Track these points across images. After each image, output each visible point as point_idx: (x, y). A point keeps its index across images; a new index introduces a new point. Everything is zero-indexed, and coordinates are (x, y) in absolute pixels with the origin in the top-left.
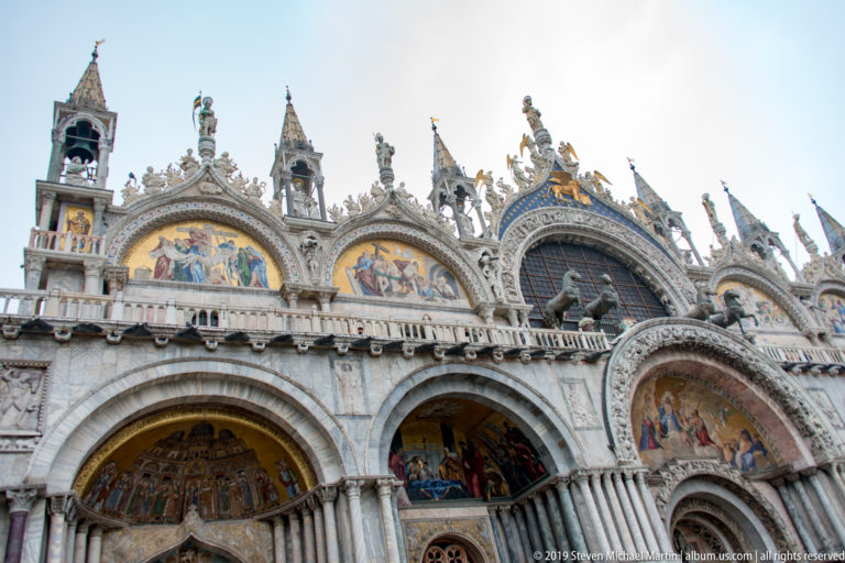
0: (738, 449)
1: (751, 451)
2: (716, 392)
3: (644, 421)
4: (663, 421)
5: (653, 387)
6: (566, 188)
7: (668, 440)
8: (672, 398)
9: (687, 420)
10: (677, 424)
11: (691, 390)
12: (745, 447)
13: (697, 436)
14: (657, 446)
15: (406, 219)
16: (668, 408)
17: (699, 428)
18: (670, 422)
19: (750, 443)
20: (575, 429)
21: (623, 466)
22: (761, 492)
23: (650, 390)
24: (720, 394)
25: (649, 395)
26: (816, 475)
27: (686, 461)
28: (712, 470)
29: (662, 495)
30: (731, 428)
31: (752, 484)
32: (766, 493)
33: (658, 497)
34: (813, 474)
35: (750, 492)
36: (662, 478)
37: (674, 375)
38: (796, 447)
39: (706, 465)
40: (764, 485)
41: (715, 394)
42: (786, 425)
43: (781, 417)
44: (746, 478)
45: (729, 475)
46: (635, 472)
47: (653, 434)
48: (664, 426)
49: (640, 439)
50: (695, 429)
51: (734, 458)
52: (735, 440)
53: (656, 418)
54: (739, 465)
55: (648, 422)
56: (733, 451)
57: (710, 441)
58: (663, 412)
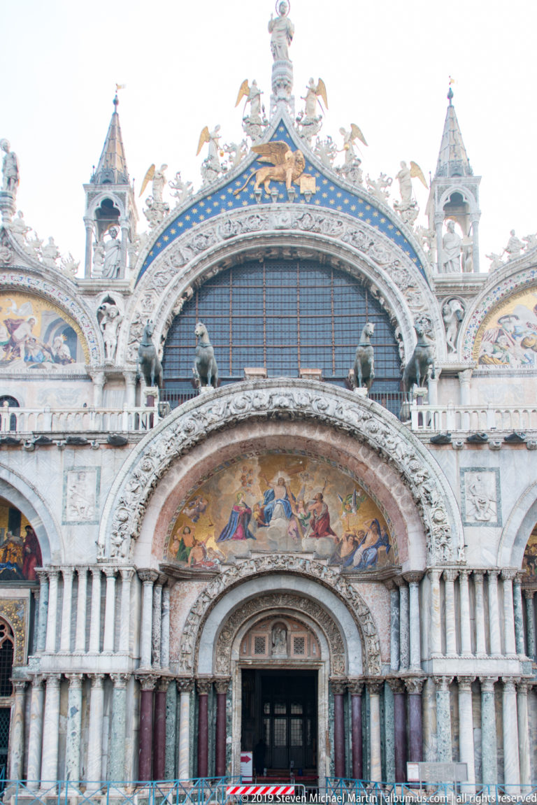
0: (364, 542)
1: (376, 546)
2: (343, 472)
3: (238, 508)
4: (269, 505)
5: (257, 468)
6: (277, 170)
7: (268, 529)
8: (287, 479)
9: (305, 506)
10: (288, 510)
11: (315, 469)
12: (372, 540)
13: (313, 525)
14: (247, 535)
16: (280, 492)
17: (319, 516)
18: (278, 508)
19: (378, 536)
20: (64, 523)
21: (102, 564)
22: (361, 594)
23: (250, 471)
24: (349, 474)
25: (250, 478)
26: (420, 582)
27: (263, 555)
28: (297, 567)
29: (209, 591)
30: (361, 517)
31: (352, 584)
32: (369, 596)
33: (204, 593)
34: (412, 581)
35: (342, 594)
36: (218, 573)
37: (284, 451)
38: (407, 546)
39: (291, 560)
40: (374, 585)
41: (344, 475)
42: (405, 517)
43: (401, 507)
44: (344, 577)
45: (320, 572)
46: (116, 570)
47: (246, 522)
48: (268, 513)
49: (224, 527)
50: (312, 517)
51: (353, 553)
52: (362, 531)
53: (258, 504)
54: (356, 561)
55: (243, 509)
56: (356, 544)
57: (328, 530)
58: (270, 496)
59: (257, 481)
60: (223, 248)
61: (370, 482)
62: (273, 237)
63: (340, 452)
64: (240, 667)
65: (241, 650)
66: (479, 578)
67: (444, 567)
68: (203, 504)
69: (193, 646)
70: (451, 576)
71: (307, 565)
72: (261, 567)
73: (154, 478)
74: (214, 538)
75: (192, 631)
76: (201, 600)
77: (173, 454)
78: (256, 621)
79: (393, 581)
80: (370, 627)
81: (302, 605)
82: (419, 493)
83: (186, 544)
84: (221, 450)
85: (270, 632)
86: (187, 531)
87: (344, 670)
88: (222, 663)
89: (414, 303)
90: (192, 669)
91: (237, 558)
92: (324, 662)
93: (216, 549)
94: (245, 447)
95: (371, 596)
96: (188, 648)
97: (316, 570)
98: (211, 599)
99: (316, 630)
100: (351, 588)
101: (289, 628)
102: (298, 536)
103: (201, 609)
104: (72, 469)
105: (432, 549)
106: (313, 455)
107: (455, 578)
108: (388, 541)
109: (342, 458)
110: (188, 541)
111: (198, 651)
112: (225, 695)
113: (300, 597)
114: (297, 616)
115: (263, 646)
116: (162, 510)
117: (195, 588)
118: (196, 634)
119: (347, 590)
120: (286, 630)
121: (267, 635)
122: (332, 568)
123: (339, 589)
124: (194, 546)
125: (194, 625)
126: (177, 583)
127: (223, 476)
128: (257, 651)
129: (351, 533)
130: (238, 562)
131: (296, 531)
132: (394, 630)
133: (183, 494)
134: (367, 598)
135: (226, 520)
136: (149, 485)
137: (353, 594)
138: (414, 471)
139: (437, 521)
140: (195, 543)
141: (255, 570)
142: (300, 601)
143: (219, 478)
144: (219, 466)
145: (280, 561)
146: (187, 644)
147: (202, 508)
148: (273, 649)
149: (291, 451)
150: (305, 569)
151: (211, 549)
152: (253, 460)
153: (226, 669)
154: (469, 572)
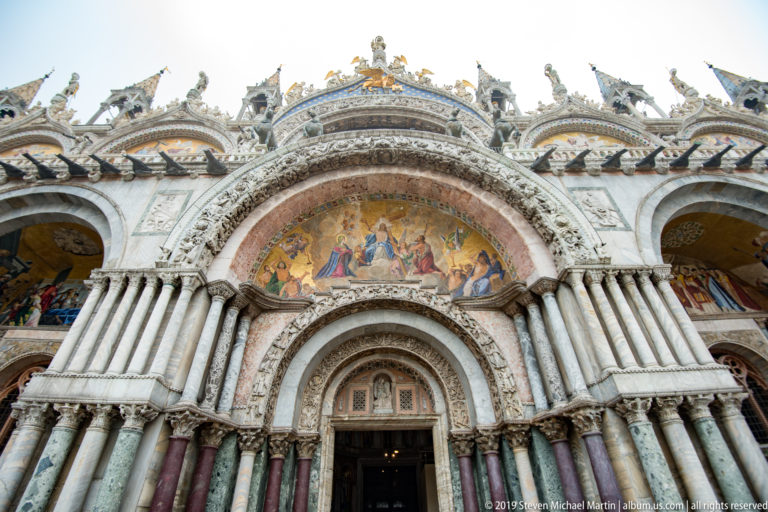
0: (472, 275)
1: (487, 276)
2: (444, 212)
3: (339, 249)
4: (371, 248)
5: (358, 213)
6: (377, 82)
7: (369, 268)
8: (388, 225)
9: (407, 247)
10: (390, 251)
11: (416, 213)
12: (482, 271)
13: (416, 263)
14: (347, 273)
15: (189, 118)
16: (382, 236)
17: (422, 255)
18: (379, 250)
19: (488, 267)
20: (134, 235)
21: (161, 269)
22: (480, 322)
23: (352, 216)
24: (449, 212)
25: (352, 222)
26: (555, 292)
27: (363, 285)
28: (402, 295)
29: (298, 321)
30: (466, 252)
31: (467, 311)
32: (490, 324)
33: (292, 324)
34: (546, 290)
35: (457, 321)
36: (312, 303)
37: (385, 197)
38: (529, 257)
39: (395, 289)
40: (492, 314)
41: (446, 215)
42: (520, 232)
43: (514, 224)
44: (457, 305)
45: (429, 301)
46: (176, 276)
47: (347, 261)
48: (369, 254)
49: (323, 266)
50: (415, 256)
51: (462, 286)
52: (469, 265)
53: (359, 246)
54: (467, 292)
55: (344, 250)
56: (464, 278)
57: (432, 267)
58: (372, 240)
59: (358, 224)
60: (339, 114)
61: (473, 212)
62: (374, 109)
63: (440, 187)
64: (333, 425)
65: (335, 405)
66: (629, 279)
67: (585, 266)
68: (302, 243)
69: (269, 386)
70: (596, 277)
71: (414, 294)
72: (362, 297)
73: (247, 196)
74: (311, 275)
75: (270, 367)
76: (287, 330)
77: (271, 179)
78: (355, 367)
79: (518, 304)
80: (497, 358)
81: (408, 345)
82: (532, 203)
83: (279, 278)
84: (322, 186)
85: (371, 384)
86: (281, 265)
87: (467, 421)
88: (309, 415)
89: (480, 134)
90: (262, 417)
91: (334, 288)
92: (439, 415)
93: (313, 285)
94: (346, 188)
95: (490, 326)
96: (261, 389)
97: (425, 299)
98: (300, 330)
99: (425, 375)
100: (466, 316)
101: (394, 380)
102: (401, 273)
103: (286, 341)
104: (162, 193)
105: (565, 250)
106: (413, 198)
107: (601, 279)
108: (500, 268)
109: (443, 194)
110: (282, 275)
111: (276, 396)
112: (310, 460)
113: (406, 336)
114: (403, 361)
115: (363, 402)
116: (252, 230)
117: (283, 320)
118: (275, 372)
119: (463, 318)
120: (390, 381)
121: (368, 389)
122: (442, 296)
123: (454, 317)
124: (288, 281)
125: (274, 360)
126: (262, 315)
127: (325, 218)
128: (355, 408)
129: (458, 268)
130: (335, 293)
131: (399, 269)
132: (529, 360)
133: (280, 223)
134: (488, 326)
135: (325, 259)
136: (240, 201)
137: (471, 322)
138: (523, 187)
139: (562, 225)
140: (290, 278)
141: (354, 299)
142: (407, 339)
143: (320, 219)
144: (322, 207)
145: (383, 291)
146: (262, 383)
147: (302, 245)
148: (376, 403)
149: (392, 196)
150: (411, 297)
151: (307, 285)
152: (356, 206)
153: (313, 422)
154: (616, 272)
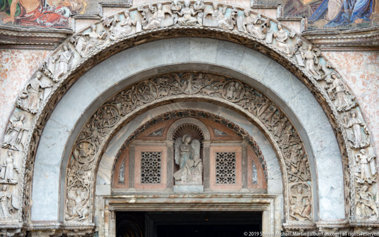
22: (342, 72)
29: (51, 67)
31: (325, 54)
32: (358, 75)
33: (42, 71)
35: (305, 71)
36: (69, 35)
40: (366, 56)
44: (310, 41)
45: (265, 33)
64: (112, 208)
65: (115, 177)
71: (240, 19)
72: (152, 23)
76: (35, 83)
78: (143, 122)
81: (230, 94)
85: (170, 143)
88: (78, 200)
90: (20, 213)
91: (105, 6)
92: (273, 197)
98: (55, 82)
99: (256, 139)
100: (322, 63)
101: (207, 135)
103: (37, 101)
111: (31, 180)
113: (227, 79)
114: (222, 114)
115: (157, 169)
117: (24, 62)
118: (27, 148)
119: (316, 65)
120: (201, 139)
121: (165, 149)
122: (287, 24)
123: (301, 63)
128: (145, 179)
134: (354, 80)
137: (327, 72)
141: (139, 29)
142: (226, 86)
148: (177, 175)
150: (235, 25)
153: (86, 211)
